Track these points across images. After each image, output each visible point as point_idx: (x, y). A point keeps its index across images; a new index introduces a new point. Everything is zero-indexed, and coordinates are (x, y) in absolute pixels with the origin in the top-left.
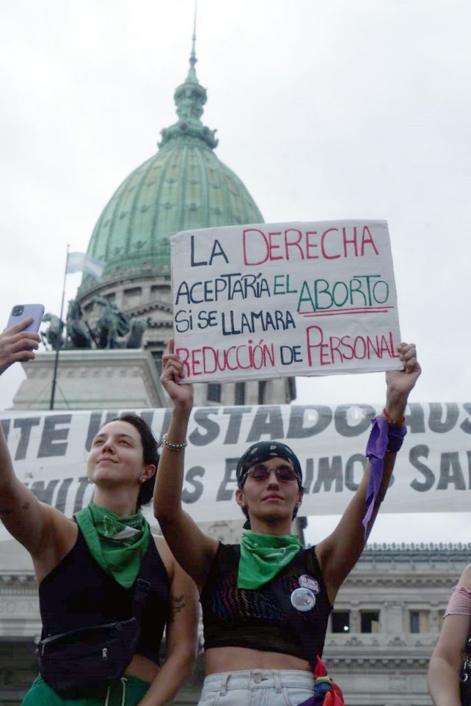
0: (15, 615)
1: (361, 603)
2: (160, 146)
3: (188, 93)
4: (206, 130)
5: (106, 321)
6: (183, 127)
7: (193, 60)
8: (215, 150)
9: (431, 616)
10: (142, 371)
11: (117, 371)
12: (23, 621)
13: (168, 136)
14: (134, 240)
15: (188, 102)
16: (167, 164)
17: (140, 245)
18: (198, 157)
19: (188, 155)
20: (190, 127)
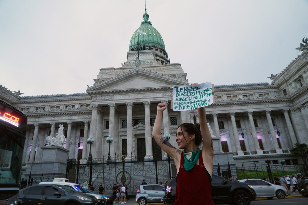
0: (138, 98)
1: (217, 95)
2: (141, 25)
3: (146, 15)
4: (150, 22)
5: (144, 45)
6: (146, 21)
7: (146, 10)
8: (152, 26)
9: (231, 97)
10: (153, 54)
11: (148, 55)
12: (140, 99)
13: (143, 23)
14: (140, 40)
15: (146, 17)
16: (144, 27)
17: (141, 41)
18: (150, 26)
19: (147, 25)
20: (147, 21)
